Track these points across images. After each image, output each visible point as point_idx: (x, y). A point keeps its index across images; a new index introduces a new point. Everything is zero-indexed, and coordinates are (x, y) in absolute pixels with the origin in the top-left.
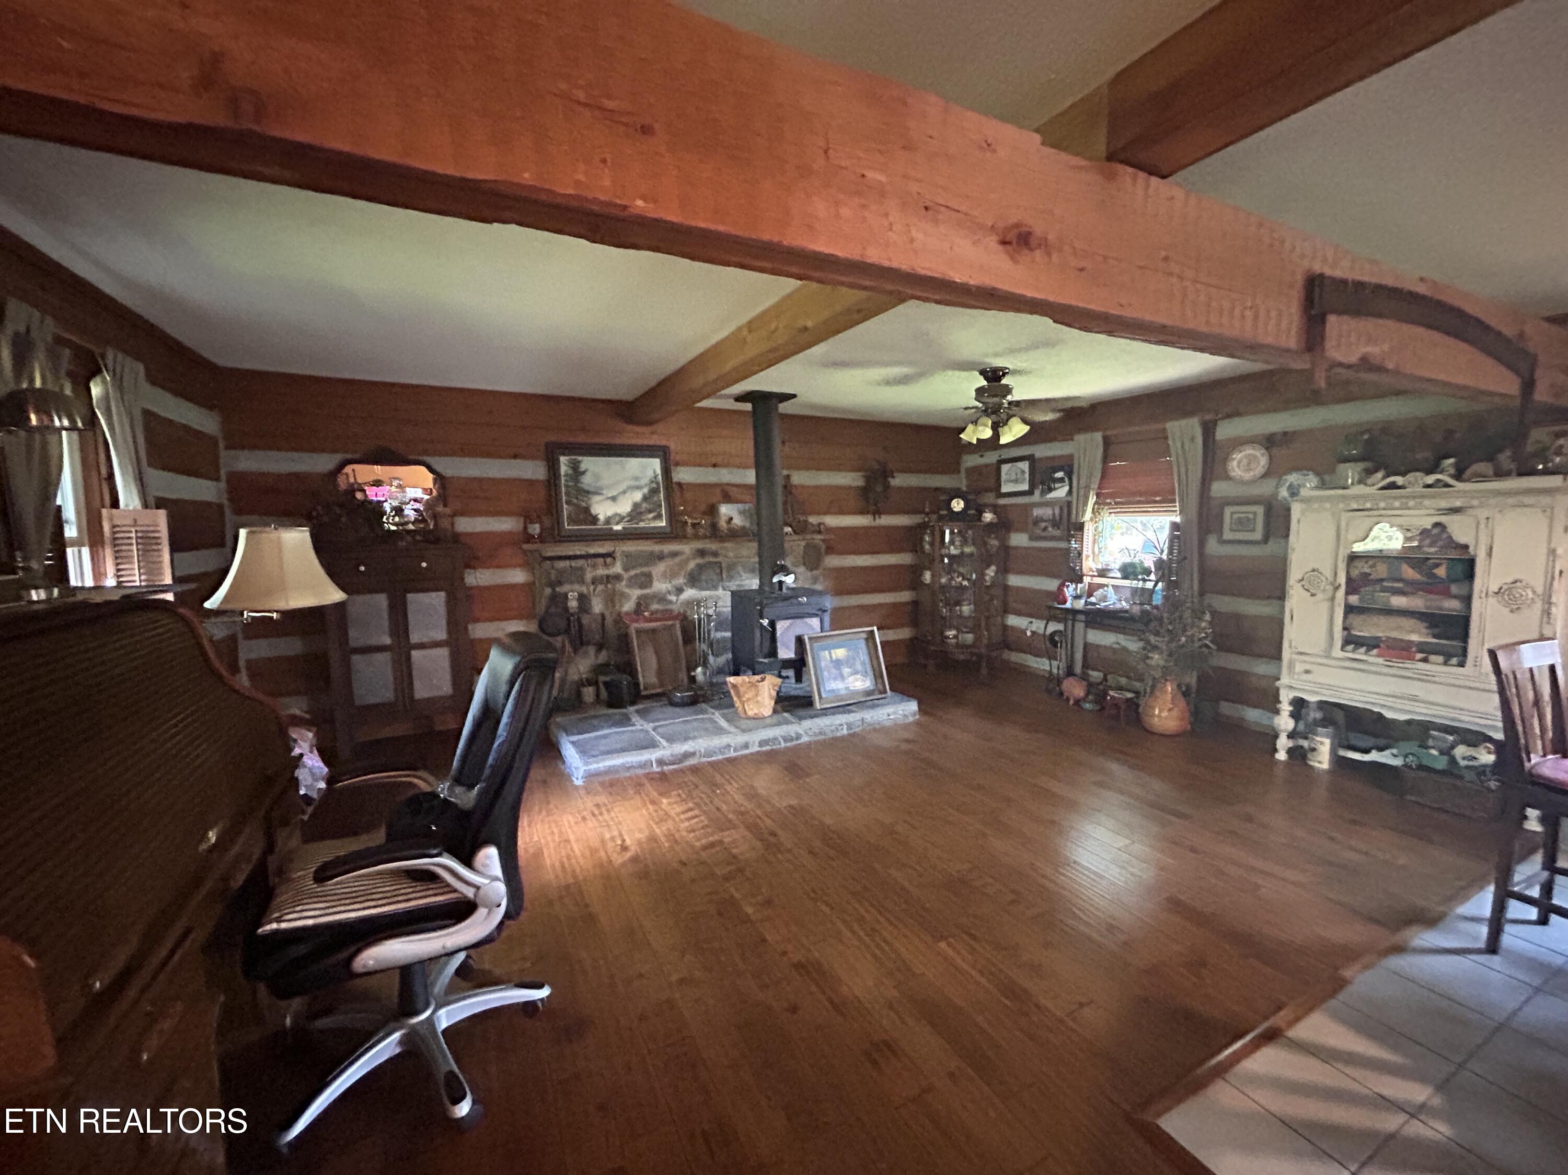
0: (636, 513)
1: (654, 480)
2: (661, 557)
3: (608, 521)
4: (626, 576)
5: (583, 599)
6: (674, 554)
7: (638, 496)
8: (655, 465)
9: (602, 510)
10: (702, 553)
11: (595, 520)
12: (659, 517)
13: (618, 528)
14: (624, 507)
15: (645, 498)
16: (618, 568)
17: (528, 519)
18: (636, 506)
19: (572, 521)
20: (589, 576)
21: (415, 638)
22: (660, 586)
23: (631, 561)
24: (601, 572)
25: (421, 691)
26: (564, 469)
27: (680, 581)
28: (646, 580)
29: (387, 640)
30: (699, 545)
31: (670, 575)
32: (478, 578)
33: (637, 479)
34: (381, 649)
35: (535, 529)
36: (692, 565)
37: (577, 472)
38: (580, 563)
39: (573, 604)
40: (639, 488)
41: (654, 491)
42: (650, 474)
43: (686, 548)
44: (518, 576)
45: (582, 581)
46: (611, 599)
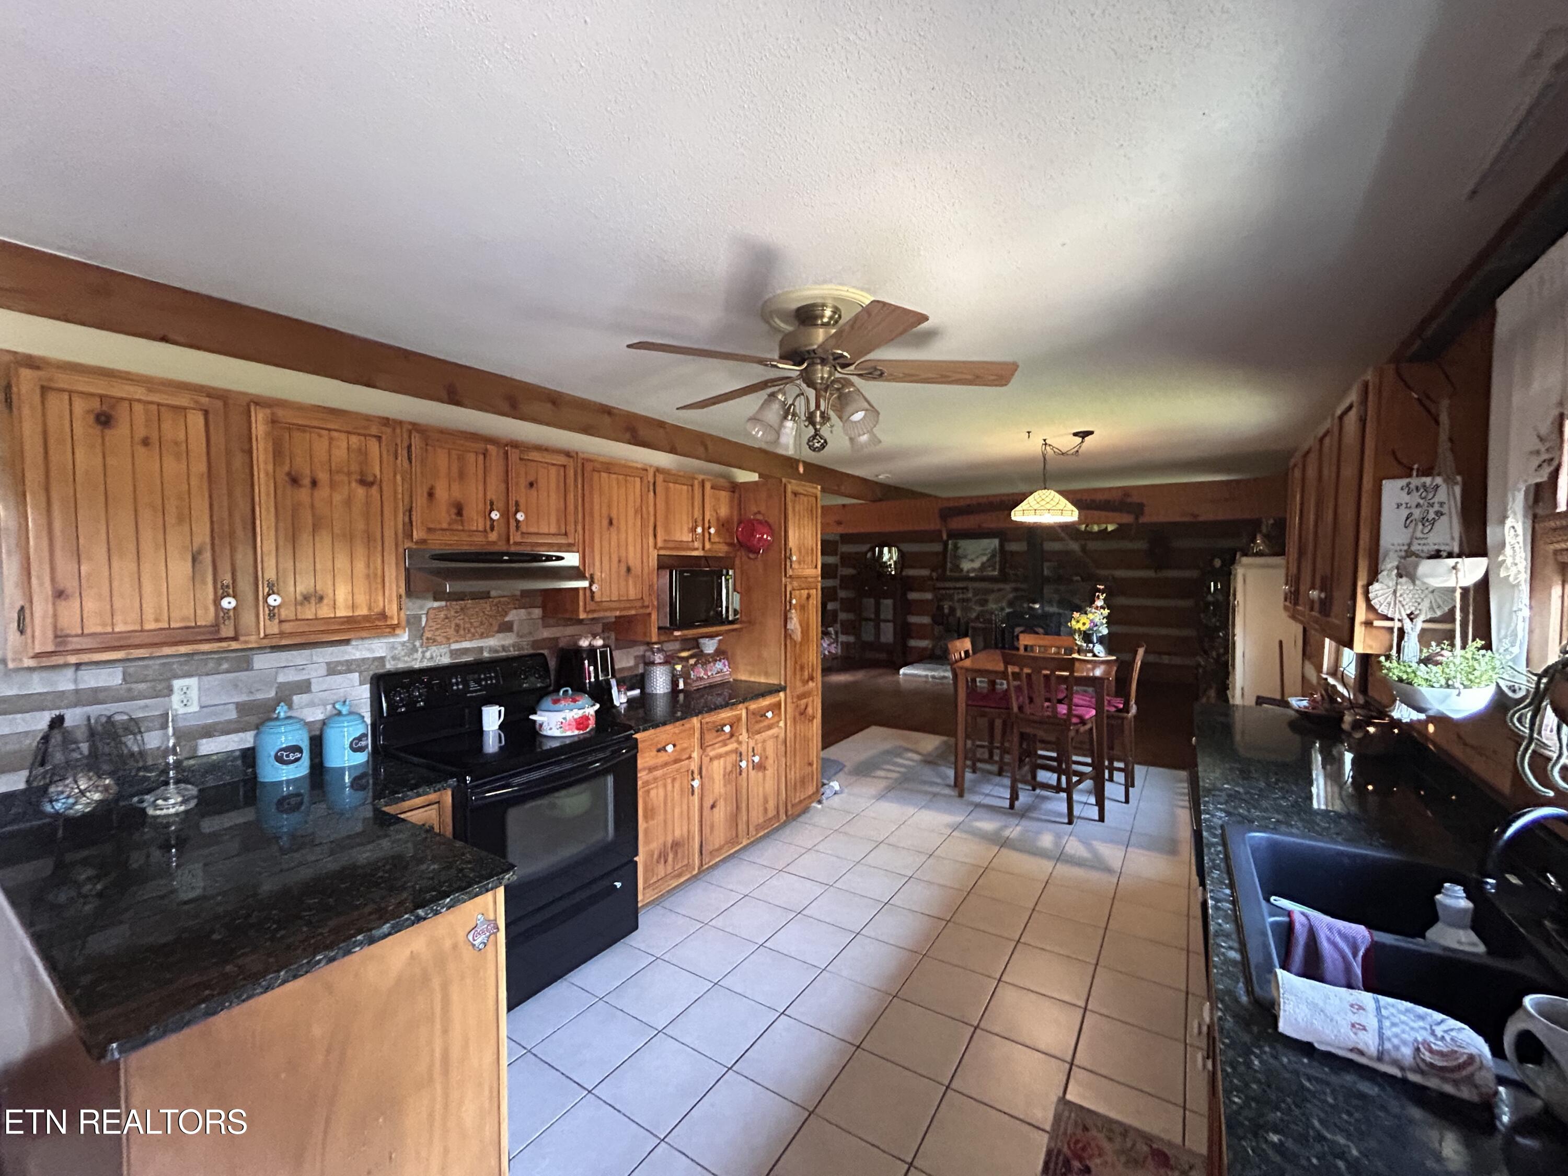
0: (983, 567)
1: (994, 550)
2: (993, 591)
3: (968, 572)
4: (974, 599)
5: (952, 610)
6: (999, 590)
7: (985, 559)
8: (996, 542)
9: (966, 566)
10: (1016, 590)
11: (962, 570)
12: (994, 570)
13: (972, 575)
14: (977, 565)
15: (988, 560)
16: (970, 595)
17: (933, 570)
18: (983, 564)
19: (951, 571)
20: (956, 598)
21: (882, 617)
22: (992, 606)
23: (976, 592)
24: (961, 596)
25: (883, 639)
26: (950, 546)
27: (1004, 604)
28: (984, 602)
29: (873, 616)
30: (1013, 585)
31: (997, 601)
32: (913, 596)
33: (986, 549)
34: (870, 620)
35: (934, 575)
36: (1011, 596)
37: (956, 547)
38: (952, 591)
39: (946, 611)
40: (984, 555)
41: (993, 556)
42: (993, 546)
43: (1008, 587)
44: (929, 596)
45: (952, 599)
46: (966, 610)
